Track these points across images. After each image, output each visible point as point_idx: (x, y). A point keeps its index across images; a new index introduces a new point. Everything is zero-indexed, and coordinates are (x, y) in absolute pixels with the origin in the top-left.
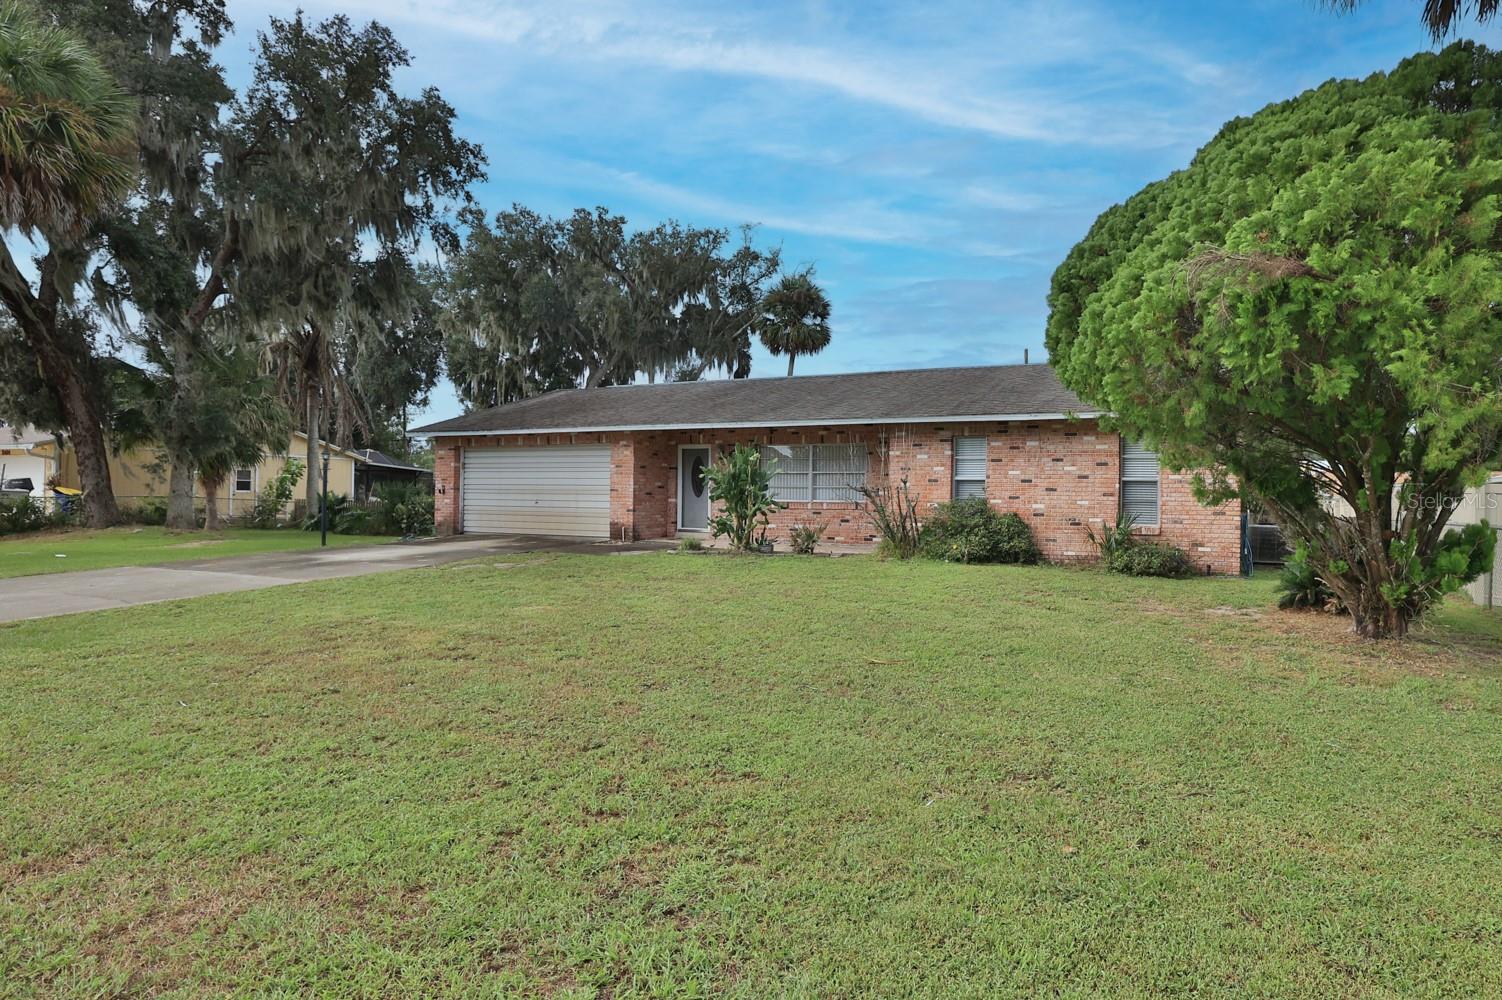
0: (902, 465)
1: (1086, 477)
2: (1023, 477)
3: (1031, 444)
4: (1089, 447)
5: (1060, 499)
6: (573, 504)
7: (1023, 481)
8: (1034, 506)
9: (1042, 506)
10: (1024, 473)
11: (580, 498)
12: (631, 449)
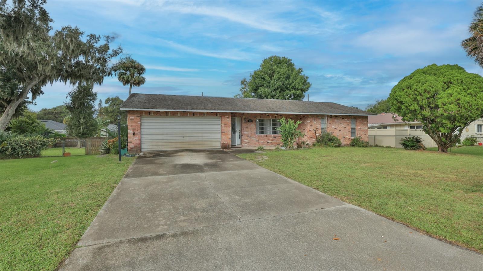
0: (310, 125)
1: (346, 128)
2: (335, 128)
3: (336, 120)
4: (346, 121)
5: (341, 132)
6: (201, 138)
7: (335, 129)
8: (337, 134)
9: (338, 134)
10: (335, 127)
11: (204, 135)
12: (230, 118)
